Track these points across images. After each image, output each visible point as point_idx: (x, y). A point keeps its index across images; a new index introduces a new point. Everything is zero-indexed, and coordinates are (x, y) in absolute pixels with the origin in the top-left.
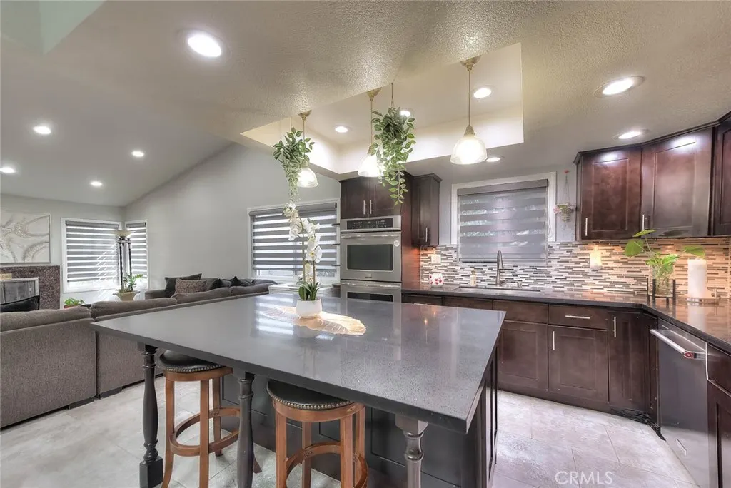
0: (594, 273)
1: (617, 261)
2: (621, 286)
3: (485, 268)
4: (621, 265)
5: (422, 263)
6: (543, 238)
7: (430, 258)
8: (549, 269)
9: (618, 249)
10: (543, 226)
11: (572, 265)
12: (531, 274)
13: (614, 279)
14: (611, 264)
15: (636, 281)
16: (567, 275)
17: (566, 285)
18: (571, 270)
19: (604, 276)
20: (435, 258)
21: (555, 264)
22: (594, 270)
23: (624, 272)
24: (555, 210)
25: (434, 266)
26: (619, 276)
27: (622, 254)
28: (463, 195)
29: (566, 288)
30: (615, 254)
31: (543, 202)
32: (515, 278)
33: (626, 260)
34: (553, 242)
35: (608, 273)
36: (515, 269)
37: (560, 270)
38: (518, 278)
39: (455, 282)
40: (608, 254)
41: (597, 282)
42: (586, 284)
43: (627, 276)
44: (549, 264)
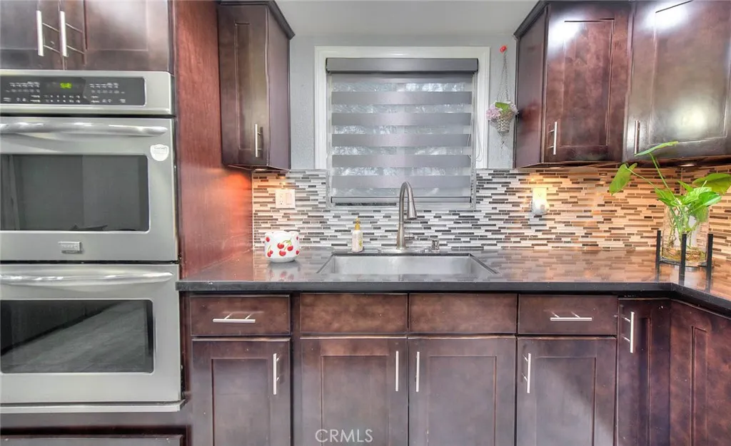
0: (537, 221)
1: (565, 202)
2: (569, 239)
3: (377, 216)
4: (569, 207)
5: (255, 207)
6: (468, 161)
7: (273, 196)
8: (477, 215)
9: (566, 183)
10: (468, 141)
11: (508, 207)
12: (451, 224)
13: (561, 228)
14: (558, 206)
15: (585, 231)
16: (500, 224)
17: (499, 240)
18: (507, 217)
19: (550, 224)
20: (283, 195)
21: (485, 206)
22: (536, 216)
23: (572, 218)
24: (490, 112)
25: (282, 212)
26: (567, 224)
27: (570, 190)
28: (335, 71)
29: (499, 246)
30: (562, 190)
31: (468, 99)
32: (427, 233)
33: (576, 200)
34: (483, 169)
35: (554, 219)
36: (427, 216)
37: (493, 217)
38: (431, 232)
39: (324, 244)
40: (554, 190)
41: (540, 235)
42: (524, 238)
43: (577, 224)
44: (478, 207)
